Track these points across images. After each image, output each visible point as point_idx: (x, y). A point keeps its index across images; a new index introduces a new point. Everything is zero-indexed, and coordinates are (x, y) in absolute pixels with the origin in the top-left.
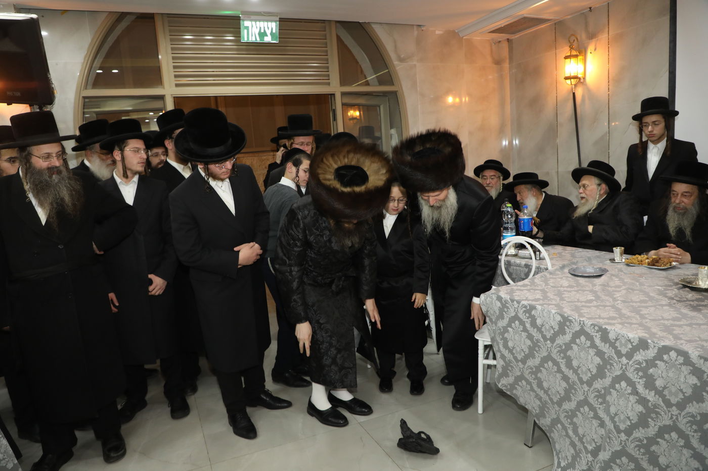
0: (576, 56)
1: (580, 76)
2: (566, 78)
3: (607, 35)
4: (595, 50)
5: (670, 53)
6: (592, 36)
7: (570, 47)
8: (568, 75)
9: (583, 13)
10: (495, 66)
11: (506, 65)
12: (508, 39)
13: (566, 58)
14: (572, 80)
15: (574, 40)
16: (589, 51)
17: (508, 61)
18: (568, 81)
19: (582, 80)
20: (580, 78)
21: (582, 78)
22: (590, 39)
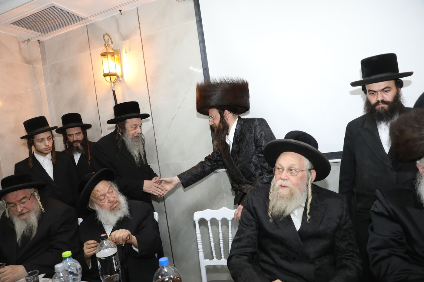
0: (112, 55)
1: (119, 74)
2: (105, 75)
3: (140, 37)
4: (130, 50)
5: (201, 52)
6: (125, 38)
7: (105, 45)
8: (106, 72)
9: (114, 16)
10: (26, 64)
11: (39, 66)
12: (39, 40)
13: (103, 55)
14: (112, 77)
15: (108, 39)
16: (124, 51)
17: (41, 62)
18: (108, 78)
19: (121, 79)
20: (118, 77)
21: (120, 76)
22: (123, 40)
